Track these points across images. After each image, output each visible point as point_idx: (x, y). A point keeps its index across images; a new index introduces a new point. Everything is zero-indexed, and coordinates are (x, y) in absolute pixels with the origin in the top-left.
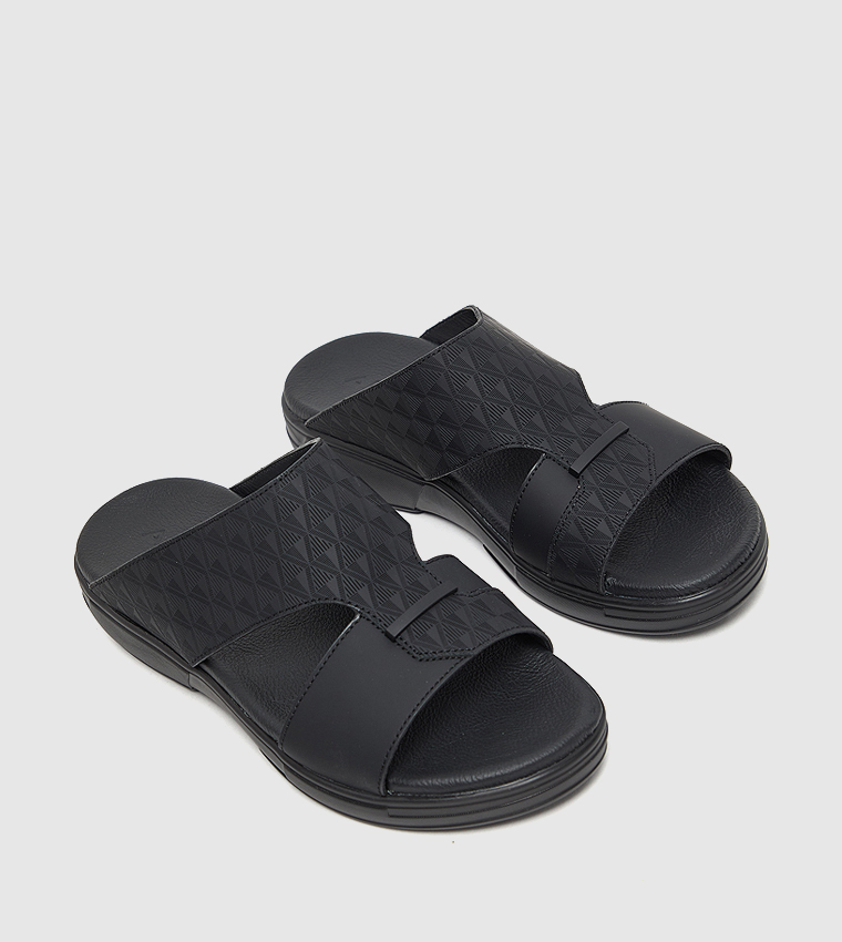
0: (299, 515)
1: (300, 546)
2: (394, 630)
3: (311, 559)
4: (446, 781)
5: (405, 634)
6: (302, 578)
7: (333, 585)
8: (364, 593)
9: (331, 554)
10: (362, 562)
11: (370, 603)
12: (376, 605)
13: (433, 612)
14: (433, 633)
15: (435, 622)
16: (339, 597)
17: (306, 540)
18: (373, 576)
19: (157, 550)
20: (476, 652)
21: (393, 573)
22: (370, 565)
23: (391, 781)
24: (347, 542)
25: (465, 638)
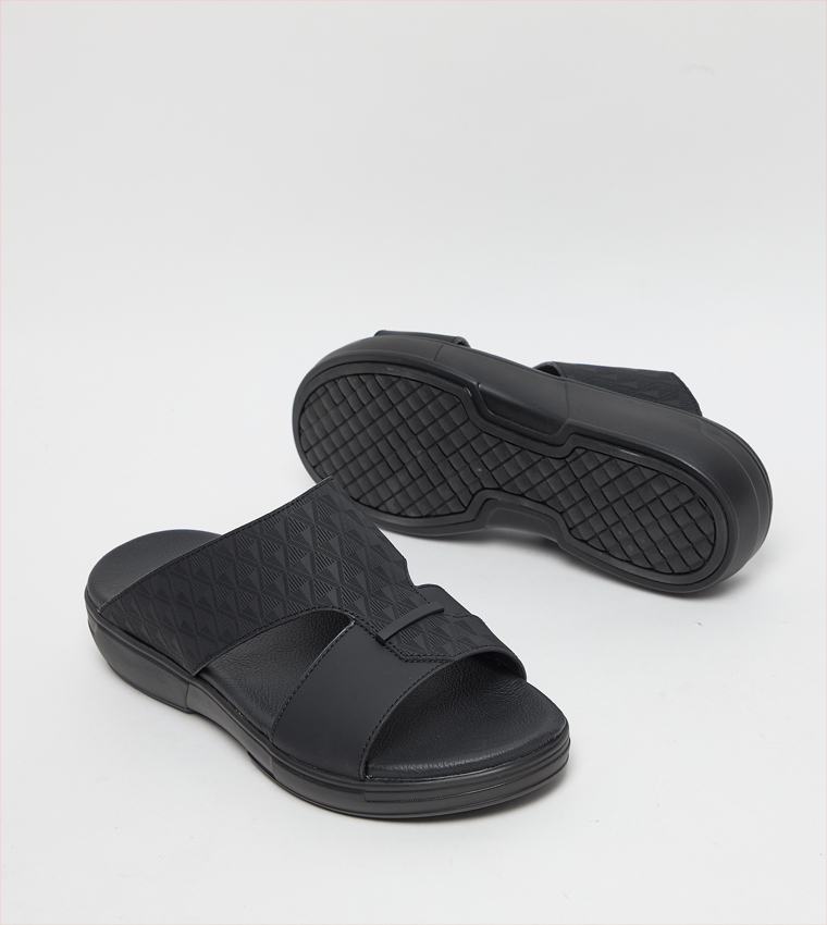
0: (307, 534)
1: (305, 561)
2: (384, 635)
3: (314, 573)
4: (420, 767)
5: (394, 640)
6: (305, 589)
7: (332, 596)
8: (360, 604)
9: (333, 568)
10: (360, 578)
11: (364, 612)
12: (369, 615)
13: (421, 624)
14: (419, 640)
15: (422, 632)
16: (337, 605)
17: (312, 556)
18: (369, 591)
19: (168, 566)
20: (456, 658)
21: (387, 591)
22: (367, 582)
23: (370, 766)
24: (347, 559)
25: (448, 647)
